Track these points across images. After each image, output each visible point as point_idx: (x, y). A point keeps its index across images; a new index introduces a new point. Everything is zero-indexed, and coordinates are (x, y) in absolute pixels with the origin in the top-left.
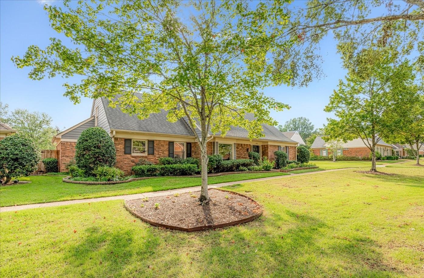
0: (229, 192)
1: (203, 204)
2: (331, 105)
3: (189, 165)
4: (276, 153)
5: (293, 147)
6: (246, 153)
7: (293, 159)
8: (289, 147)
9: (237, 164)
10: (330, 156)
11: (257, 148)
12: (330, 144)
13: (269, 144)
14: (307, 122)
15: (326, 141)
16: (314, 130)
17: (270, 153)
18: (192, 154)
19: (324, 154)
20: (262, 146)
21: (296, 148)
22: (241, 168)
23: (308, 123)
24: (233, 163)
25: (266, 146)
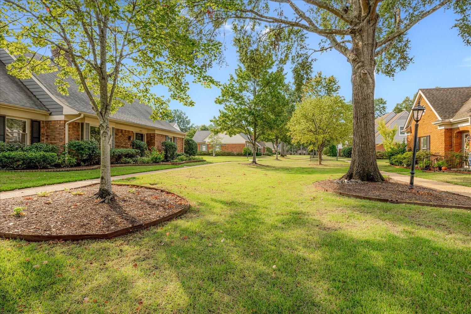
0: (128, 185)
1: (106, 201)
2: (221, 98)
3: (42, 153)
4: (164, 144)
5: (181, 138)
6: (127, 141)
7: (180, 151)
8: (177, 139)
9: (119, 155)
10: (210, 150)
11: (140, 136)
12: (211, 139)
13: (157, 132)
14: (183, 115)
15: (215, 134)
16: (190, 125)
17: (158, 142)
18: (42, 138)
19: (204, 149)
20: (147, 134)
21: (184, 140)
22: (124, 159)
23: (185, 117)
24: (114, 152)
25: (152, 135)
